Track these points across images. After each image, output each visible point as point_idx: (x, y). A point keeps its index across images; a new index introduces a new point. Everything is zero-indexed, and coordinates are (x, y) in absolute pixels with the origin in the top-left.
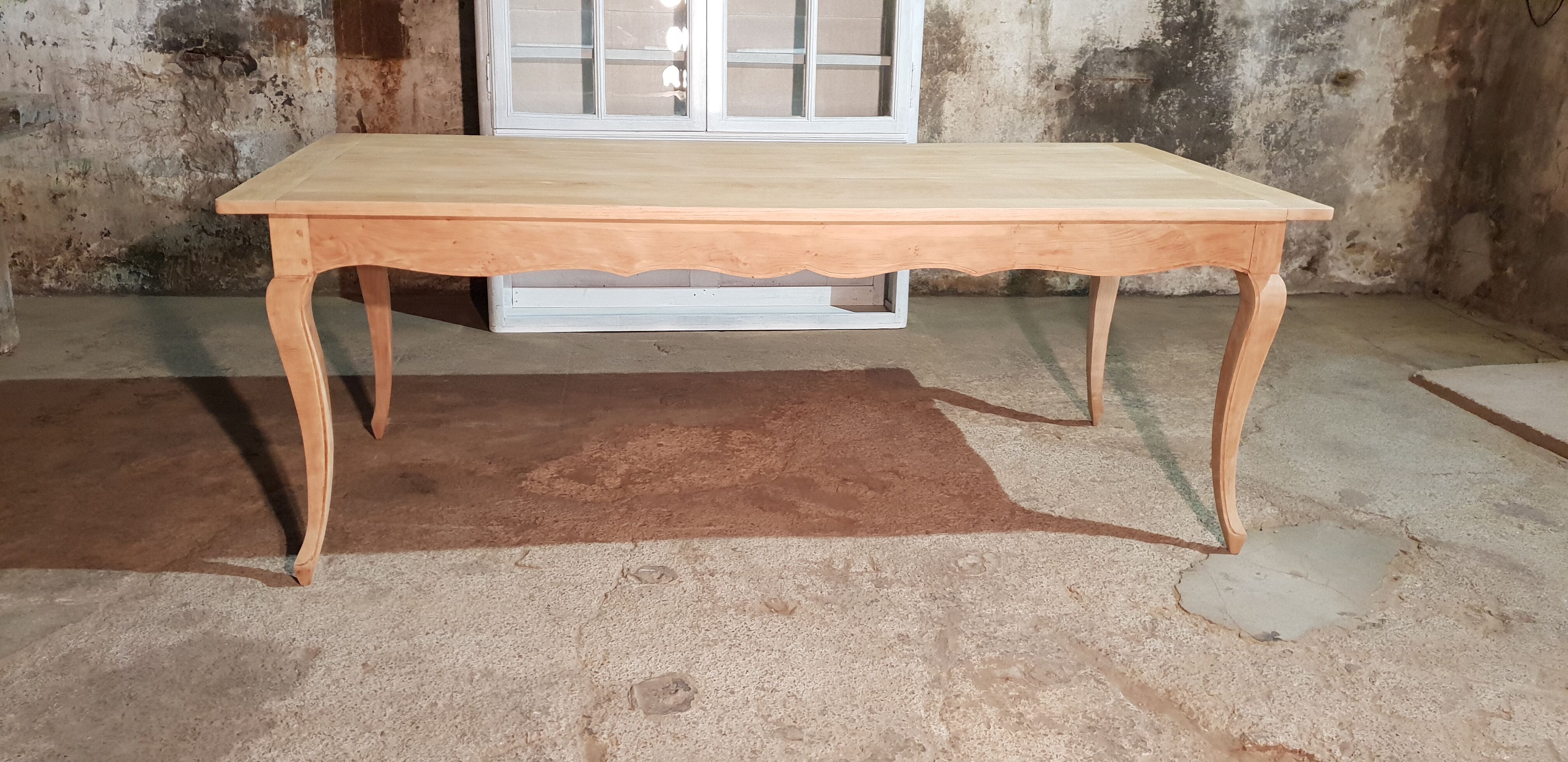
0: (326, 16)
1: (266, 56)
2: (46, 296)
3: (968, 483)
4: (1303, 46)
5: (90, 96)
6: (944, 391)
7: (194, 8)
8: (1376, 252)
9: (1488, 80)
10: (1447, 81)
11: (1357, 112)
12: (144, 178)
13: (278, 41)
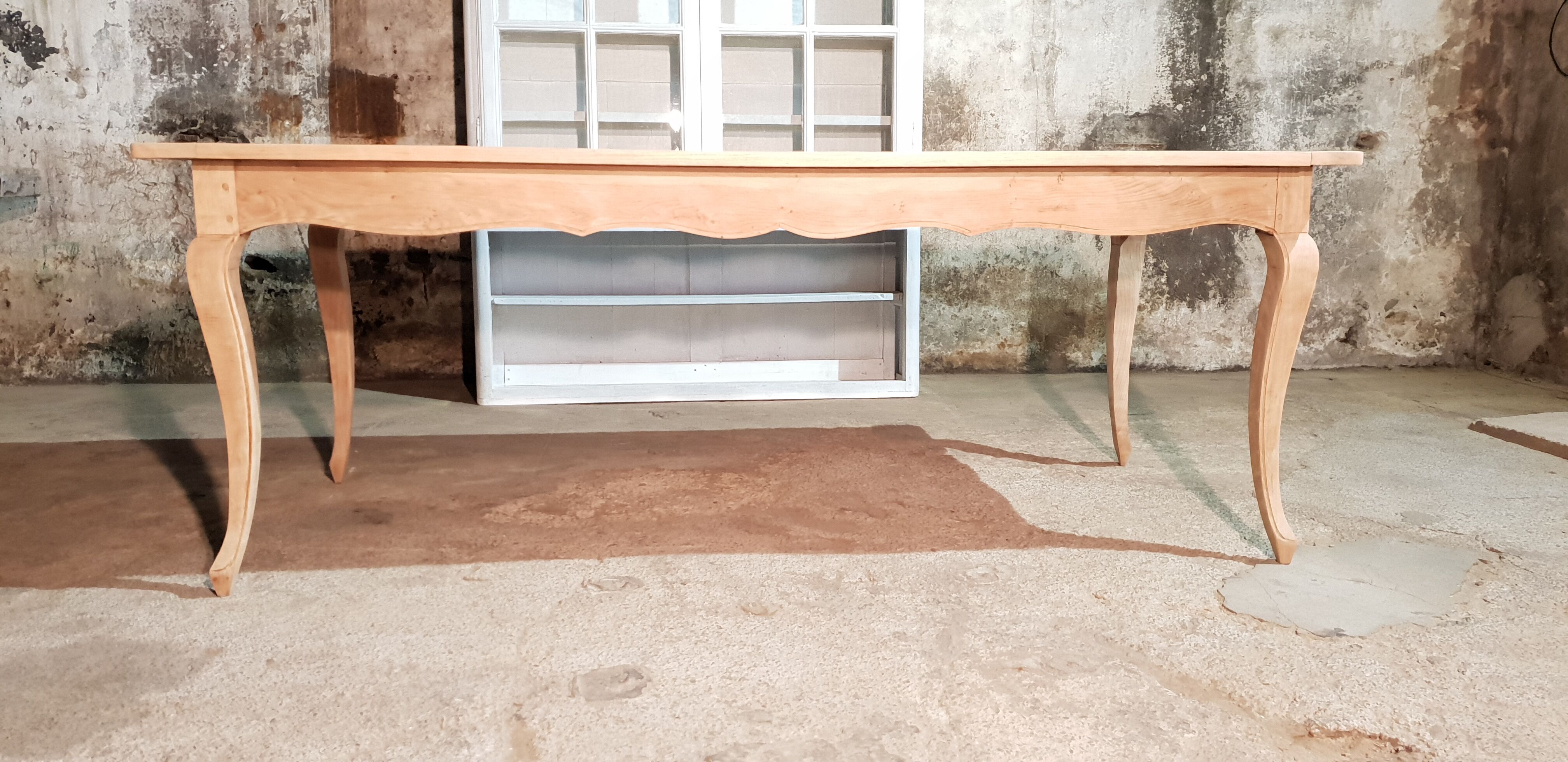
0: (321, 95)
1: (260, 136)
2: (26, 384)
3: (980, 510)
4: (1319, 107)
5: (83, 179)
6: (957, 441)
7: (191, 90)
8: (1418, 322)
9: (1520, 138)
10: (1476, 142)
11: (1383, 176)
12: (133, 261)
13: (273, 120)
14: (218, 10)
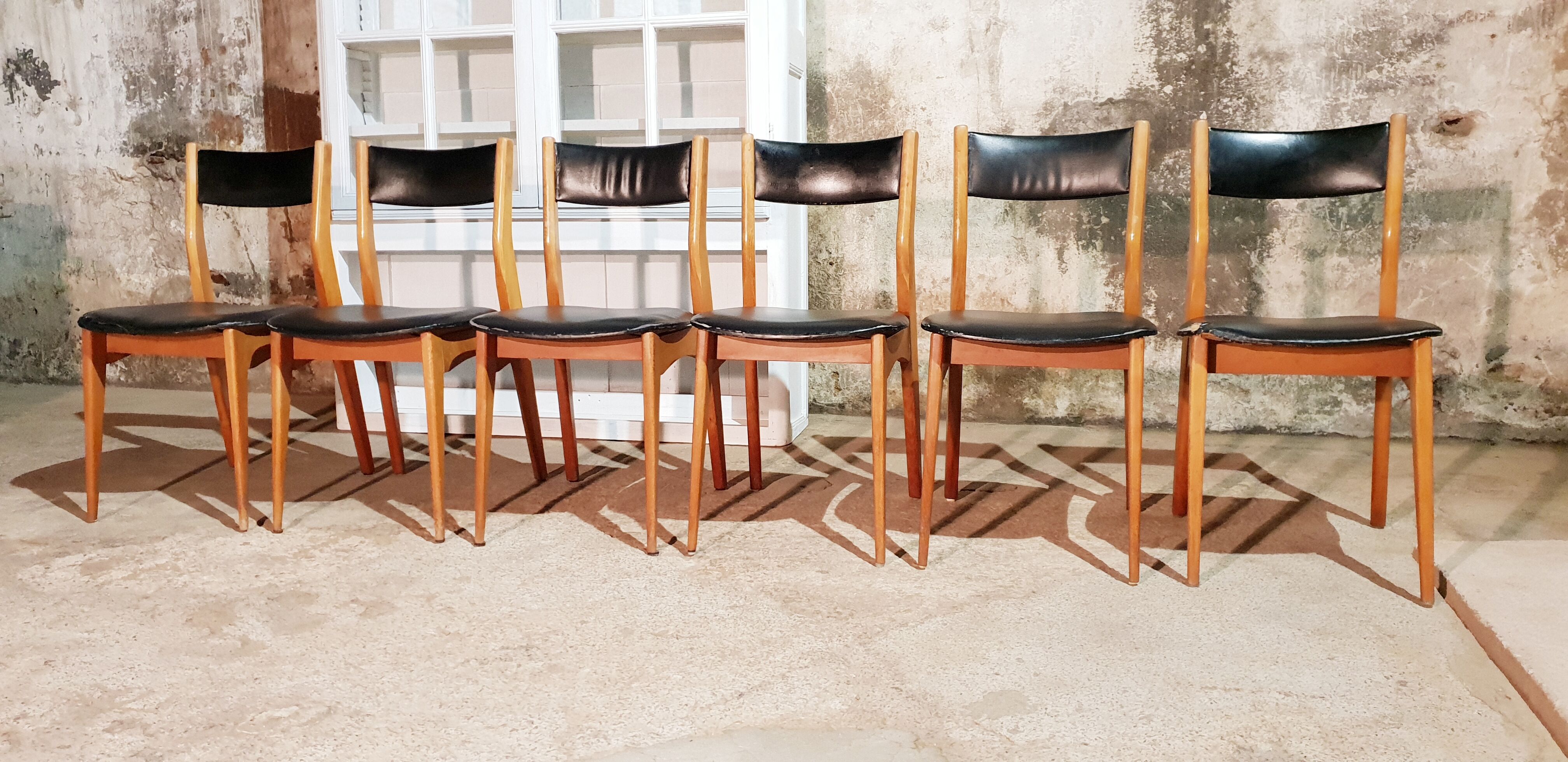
0: (258, 114)
2: (51, 384)
4: (1376, 81)
5: (83, 199)
7: (157, 113)
11: (1482, 173)
12: (122, 275)
13: (220, 141)
14: (174, 36)
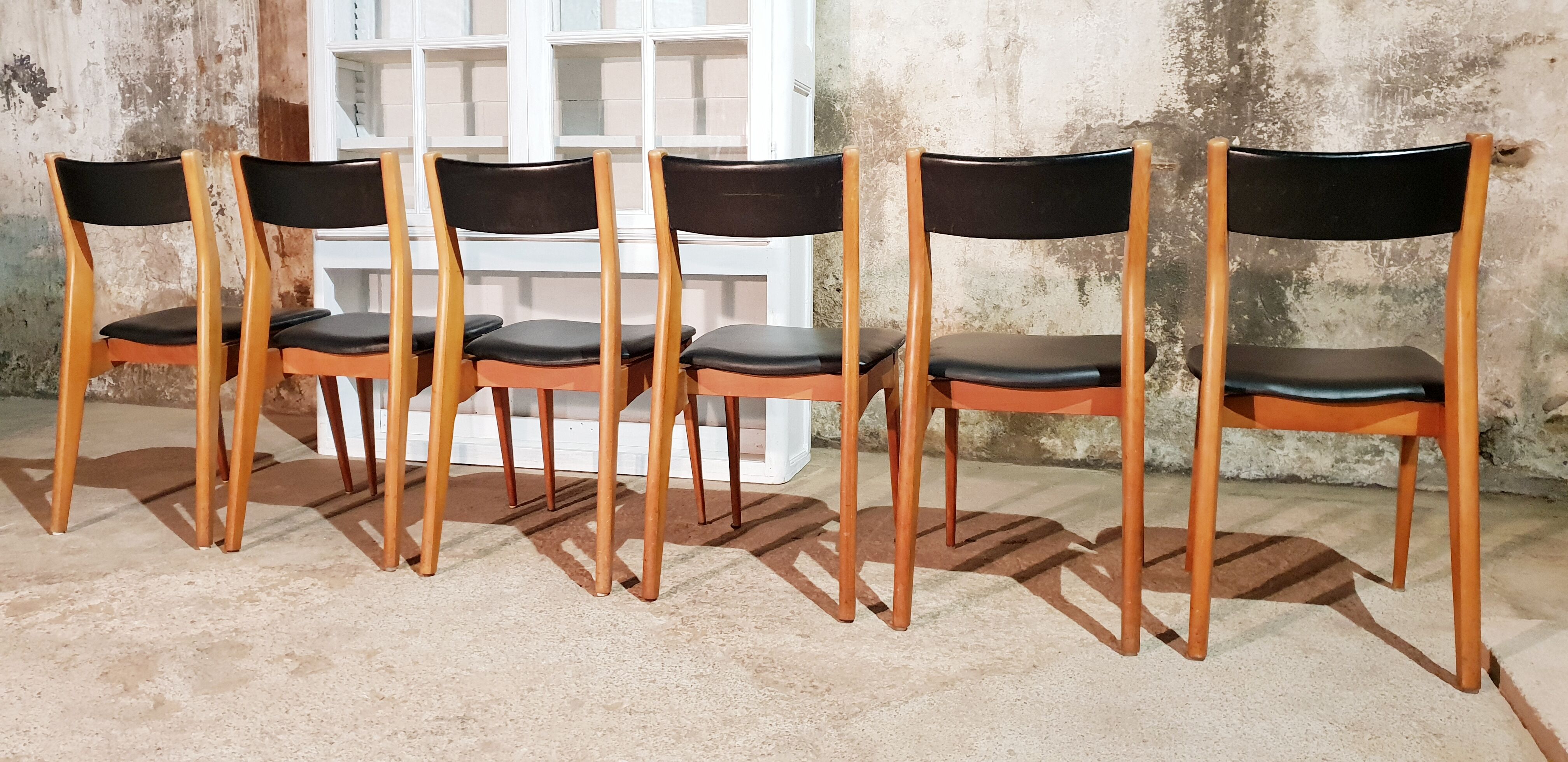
0: (252, 125)
11: (1539, 207)
12: (113, 287)
13: (215, 151)
14: (170, 44)
